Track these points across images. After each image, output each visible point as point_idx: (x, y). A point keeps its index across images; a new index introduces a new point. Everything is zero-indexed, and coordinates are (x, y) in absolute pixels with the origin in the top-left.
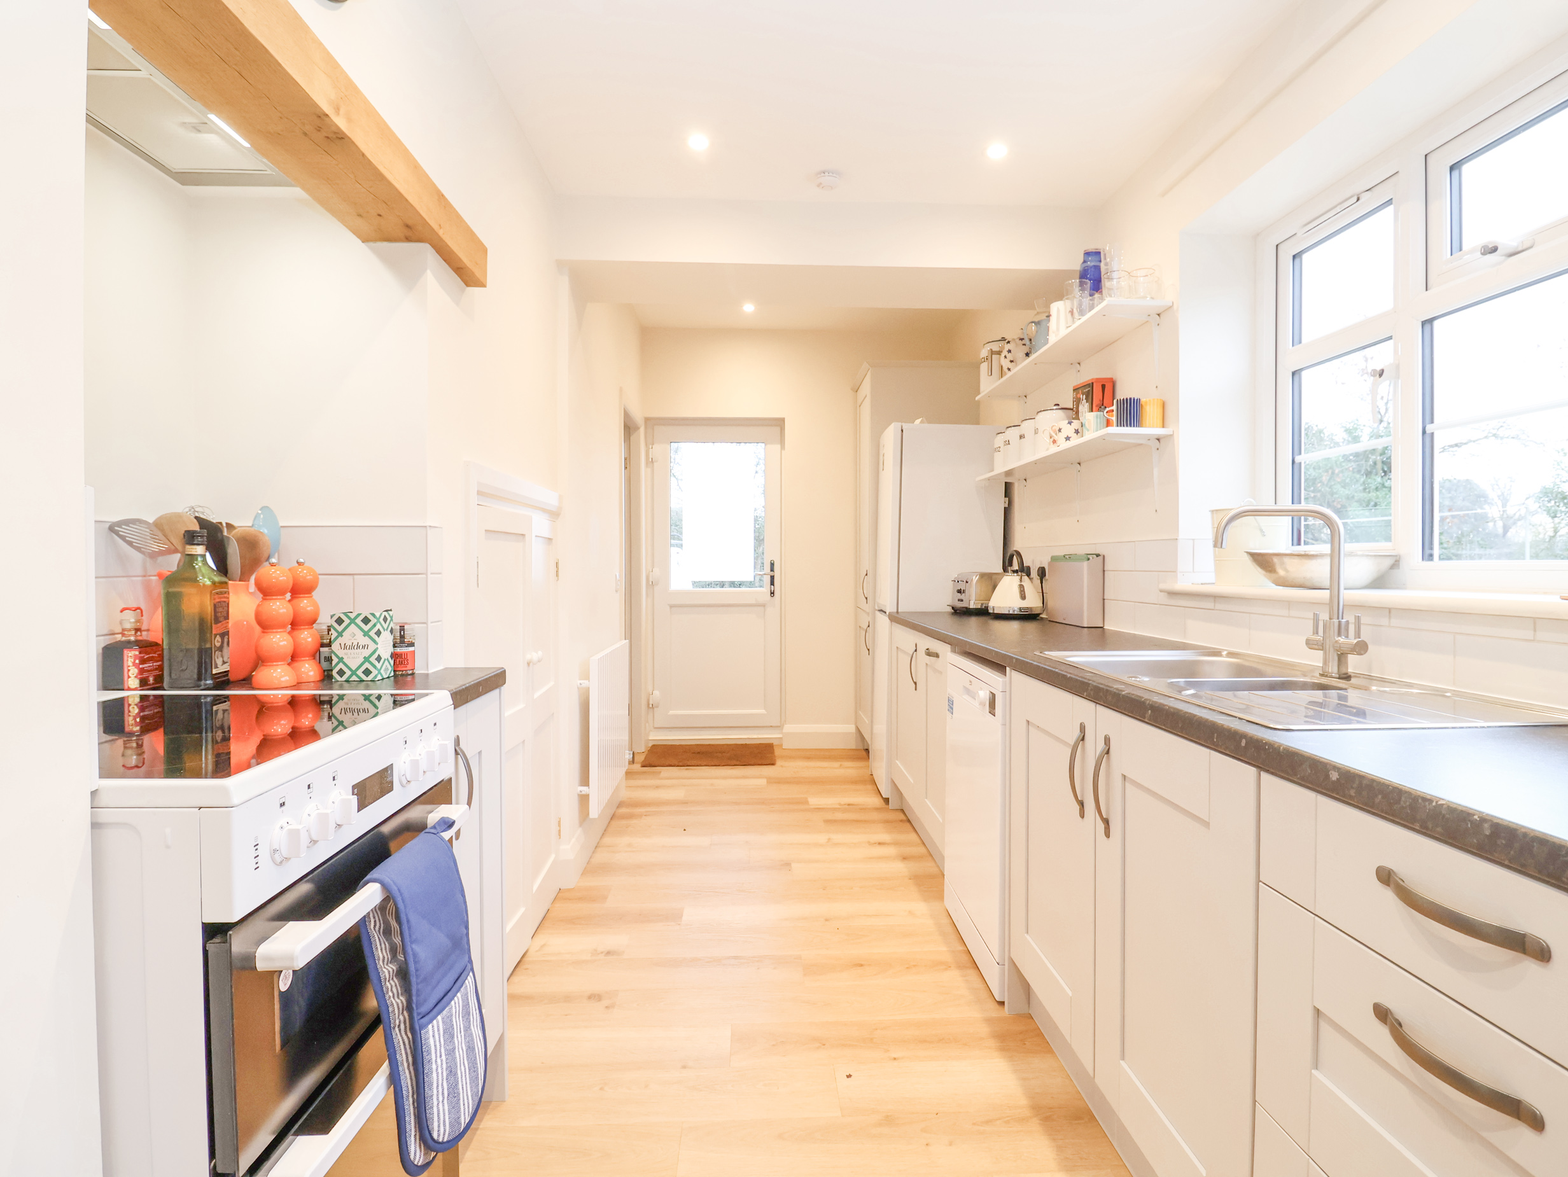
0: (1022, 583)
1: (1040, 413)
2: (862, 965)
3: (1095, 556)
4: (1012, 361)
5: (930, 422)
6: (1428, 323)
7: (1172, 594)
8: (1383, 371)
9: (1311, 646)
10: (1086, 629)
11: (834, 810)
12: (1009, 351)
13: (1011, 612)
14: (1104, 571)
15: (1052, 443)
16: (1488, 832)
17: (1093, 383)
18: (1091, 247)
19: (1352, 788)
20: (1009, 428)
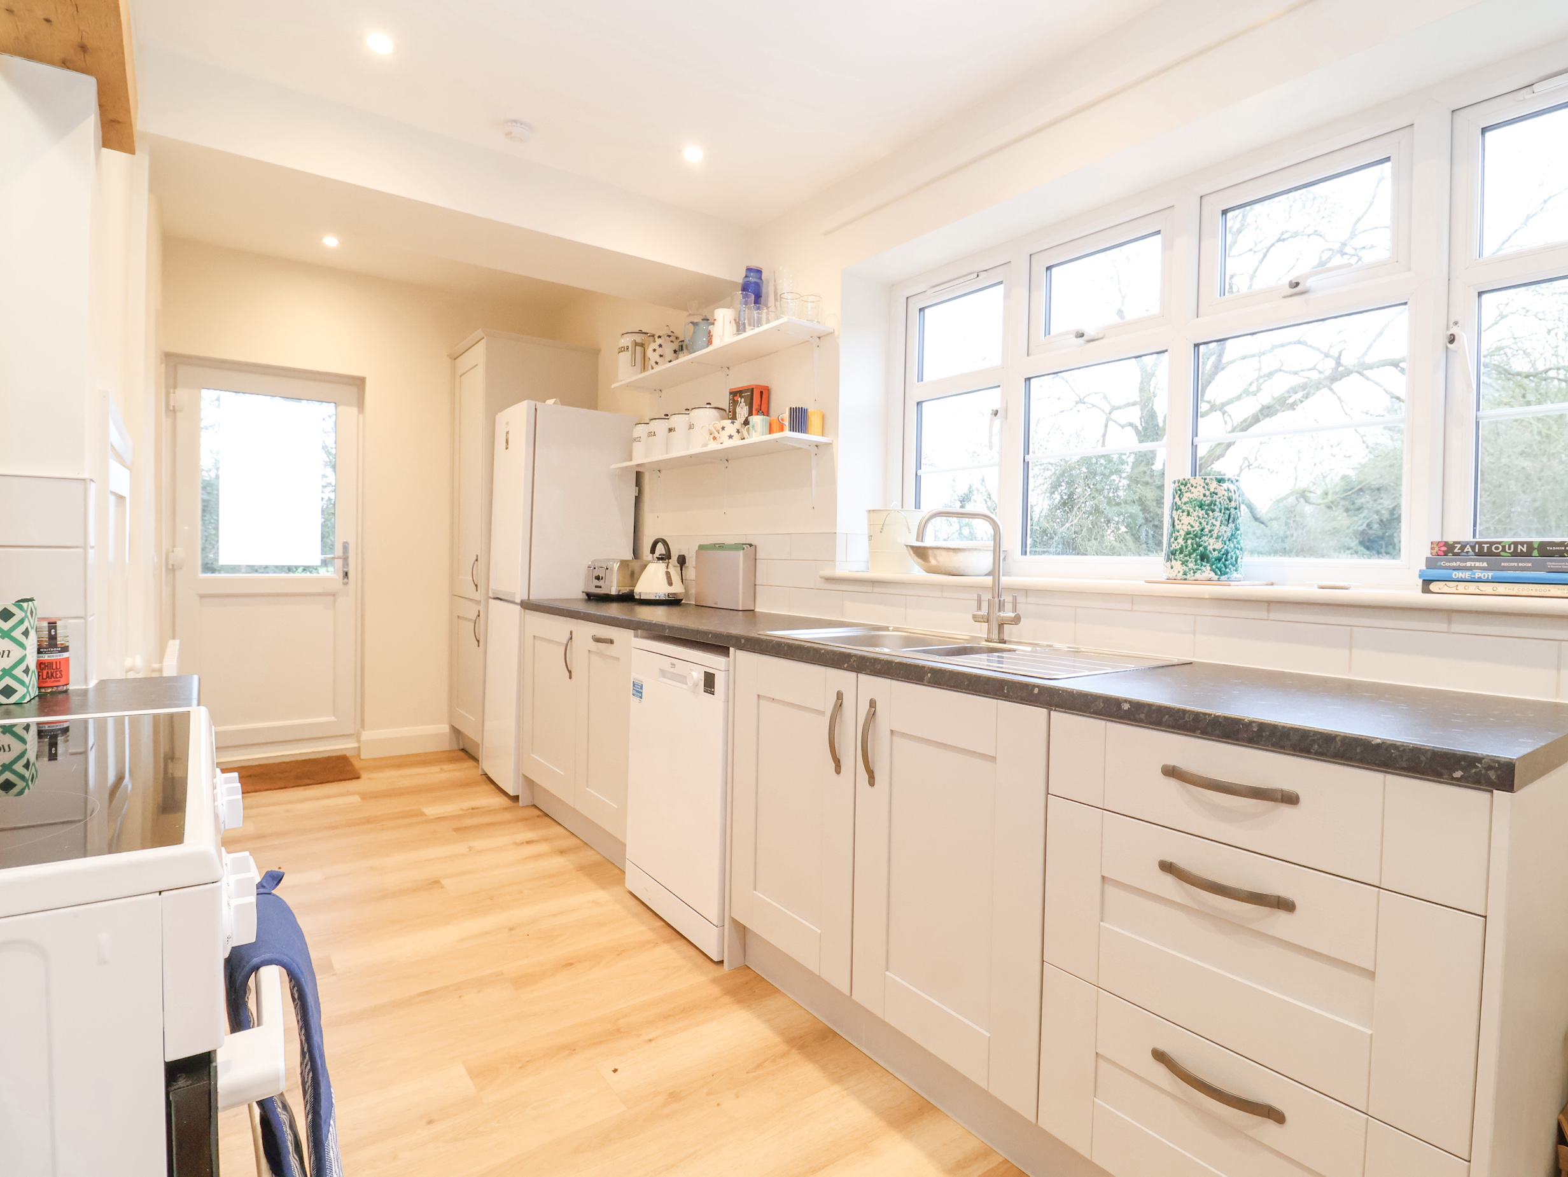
0: (668, 570)
1: (694, 410)
2: (571, 964)
3: (748, 546)
4: (661, 356)
5: (563, 403)
6: (1028, 380)
7: (829, 580)
8: (997, 411)
9: (977, 619)
10: (741, 612)
11: (459, 817)
12: (660, 346)
13: (658, 598)
14: (756, 559)
15: (712, 440)
16: (1255, 729)
17: (753, 389)
18: (754, 264)
19: (1142, 713)
20: (654, 420)
